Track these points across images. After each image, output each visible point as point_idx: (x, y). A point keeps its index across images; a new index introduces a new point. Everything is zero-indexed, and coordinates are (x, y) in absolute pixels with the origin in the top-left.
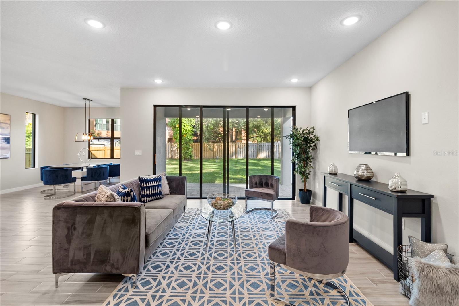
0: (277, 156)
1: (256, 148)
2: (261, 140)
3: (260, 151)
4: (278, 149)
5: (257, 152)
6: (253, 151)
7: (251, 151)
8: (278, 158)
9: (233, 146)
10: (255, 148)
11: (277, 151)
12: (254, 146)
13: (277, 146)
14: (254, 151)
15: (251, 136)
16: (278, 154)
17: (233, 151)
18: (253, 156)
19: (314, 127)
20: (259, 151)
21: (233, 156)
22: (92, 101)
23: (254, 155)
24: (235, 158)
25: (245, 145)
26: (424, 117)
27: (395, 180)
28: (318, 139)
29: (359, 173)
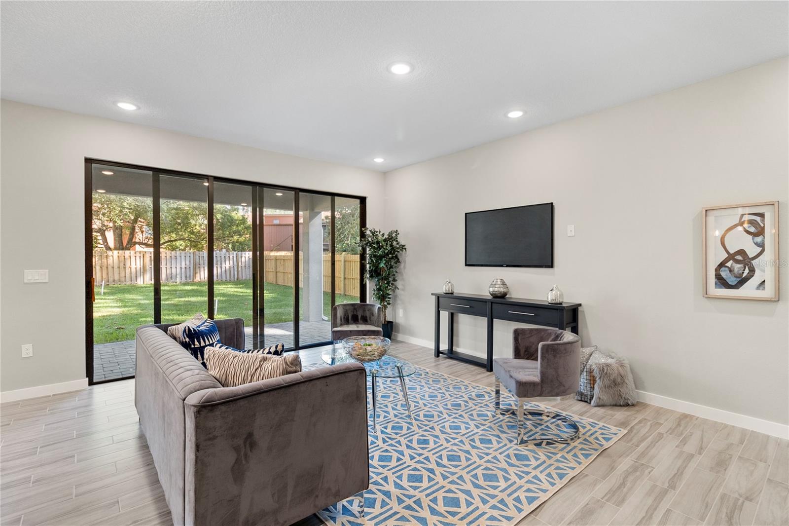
0: (234, 275)
1: (192, 262)
2: (186, 246)
3: (199, 267)
4: (235, 263)
5: (195, 269)
6: (186, 268)
7: (181, 268)
8: (235, 279)
9: (138, 258)
10: (190, 262)
11: (234, 267)
12: (188, 258)
13: (233, 259)
14: (188, 268)
15: (164, 238)
16: (236, 273)
17: (138, 269)
18: (186, 277)
19: (397, 230)
20: (197, 267)
21: (139, 280)
23: (188, 275)
24: (142, 283)
25: (151, 257)
26: (571, 230)
27: (554, 292)
28: (403, 247)
29: (496, 289)
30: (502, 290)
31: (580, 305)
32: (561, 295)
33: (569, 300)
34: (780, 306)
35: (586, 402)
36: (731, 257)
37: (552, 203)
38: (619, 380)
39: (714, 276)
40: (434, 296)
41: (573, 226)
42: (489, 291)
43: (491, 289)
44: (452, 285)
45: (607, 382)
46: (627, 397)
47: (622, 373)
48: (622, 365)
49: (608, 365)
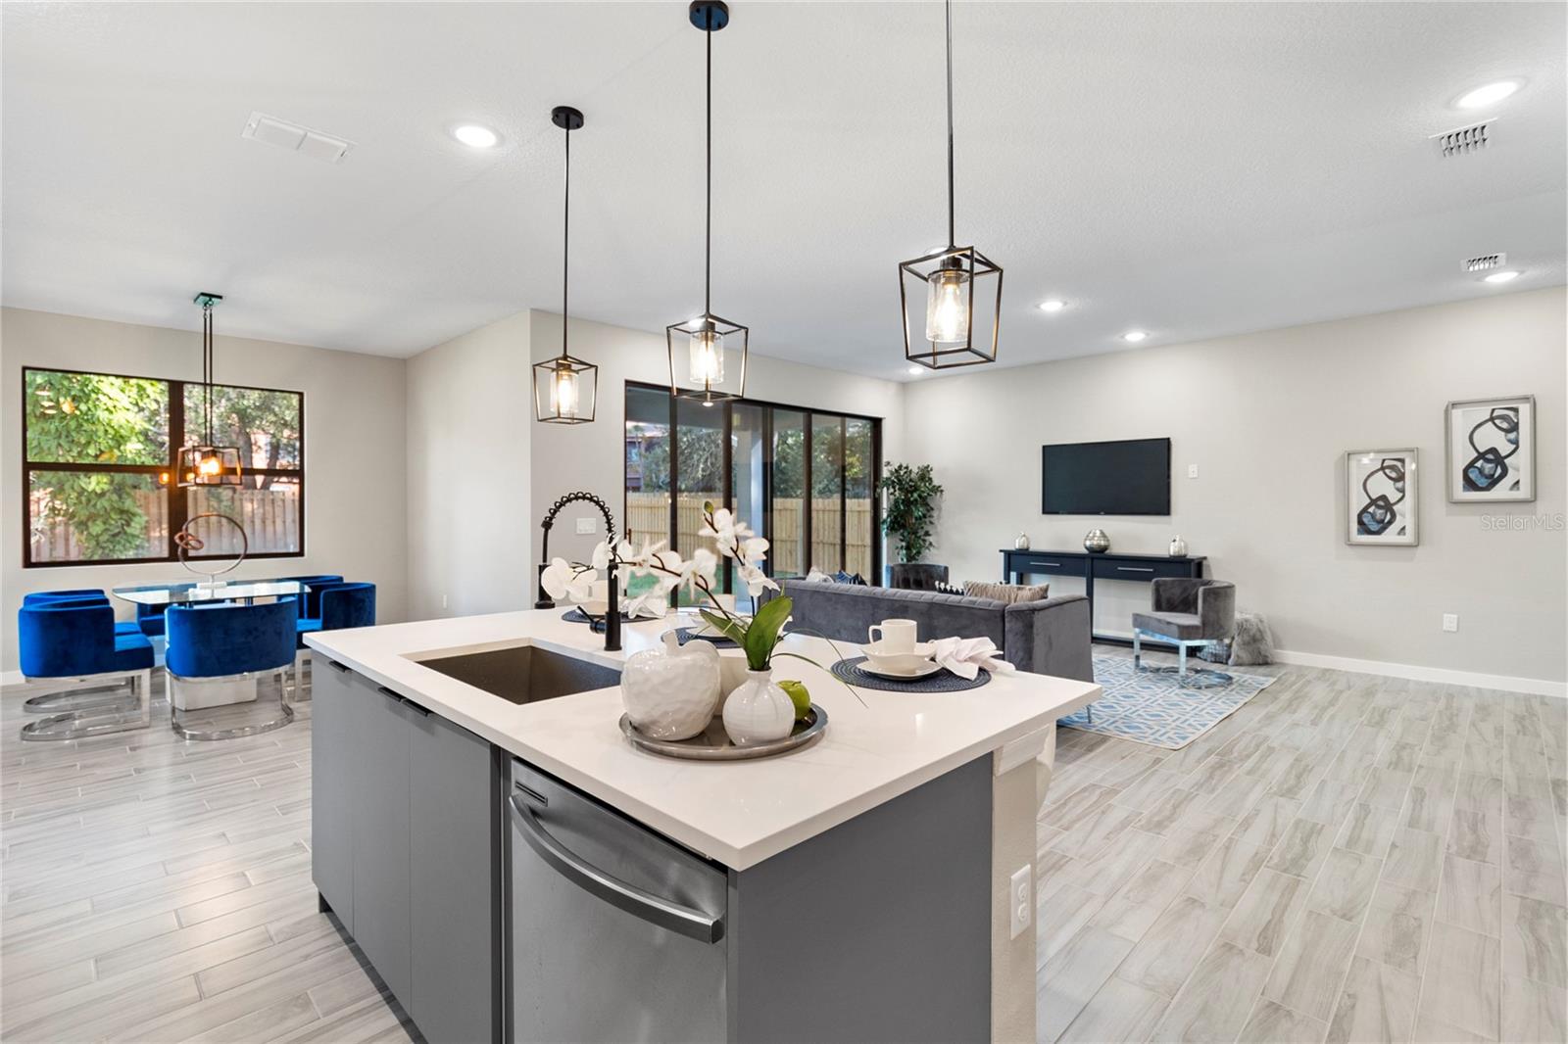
19: (929, 465)
22: (220, 297)
26: (1193, 470)
27: (1176, 543)
28: (937, 490)
29: (1095, 543)
30: (1103, 543)
31: (1205, 558)
32: (1186, 547)
33: (1193, 553)
34: (1420, 550)
35: (1221, 663)
36: (1373, 502)
37: (1169, 439)
38: (1258, 636)
39: (1356, 524)
40: (1002, 554)
41: (1196, 466)
42: (1085, 545)
43: (1088, 543)
44: (1027, 539)
45: (1246, 638)
46: (1267, 654)
47: (1262, 628)
48: (1261, 621)
49: (1246, 621)
